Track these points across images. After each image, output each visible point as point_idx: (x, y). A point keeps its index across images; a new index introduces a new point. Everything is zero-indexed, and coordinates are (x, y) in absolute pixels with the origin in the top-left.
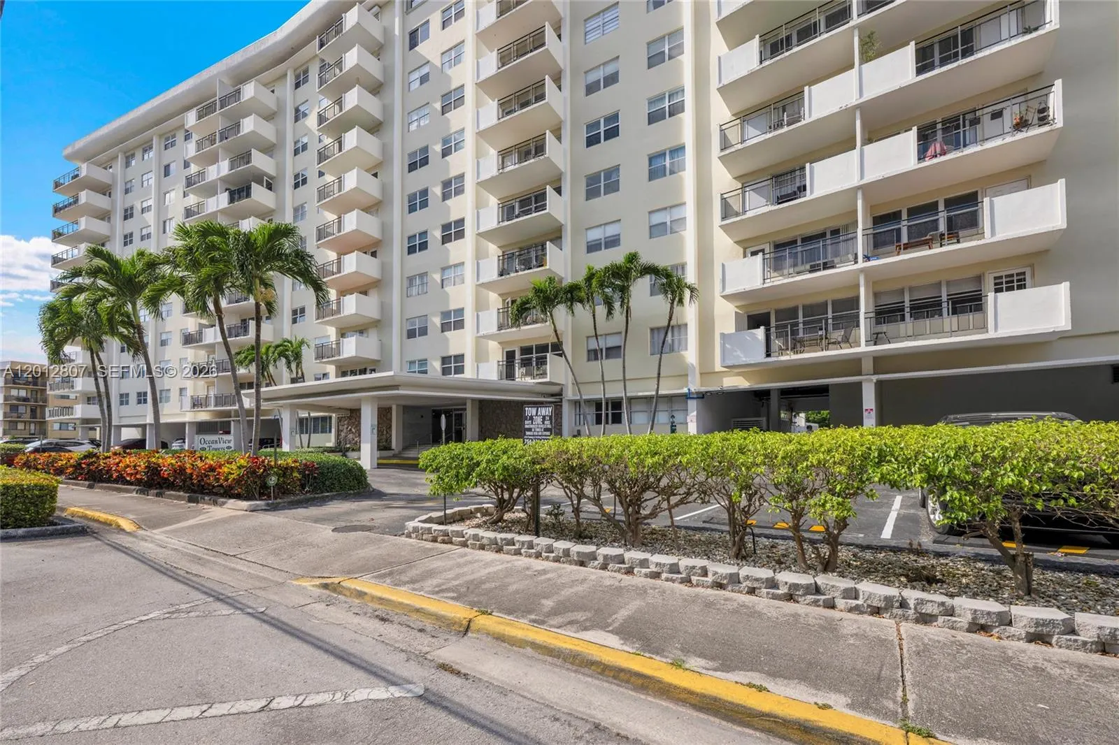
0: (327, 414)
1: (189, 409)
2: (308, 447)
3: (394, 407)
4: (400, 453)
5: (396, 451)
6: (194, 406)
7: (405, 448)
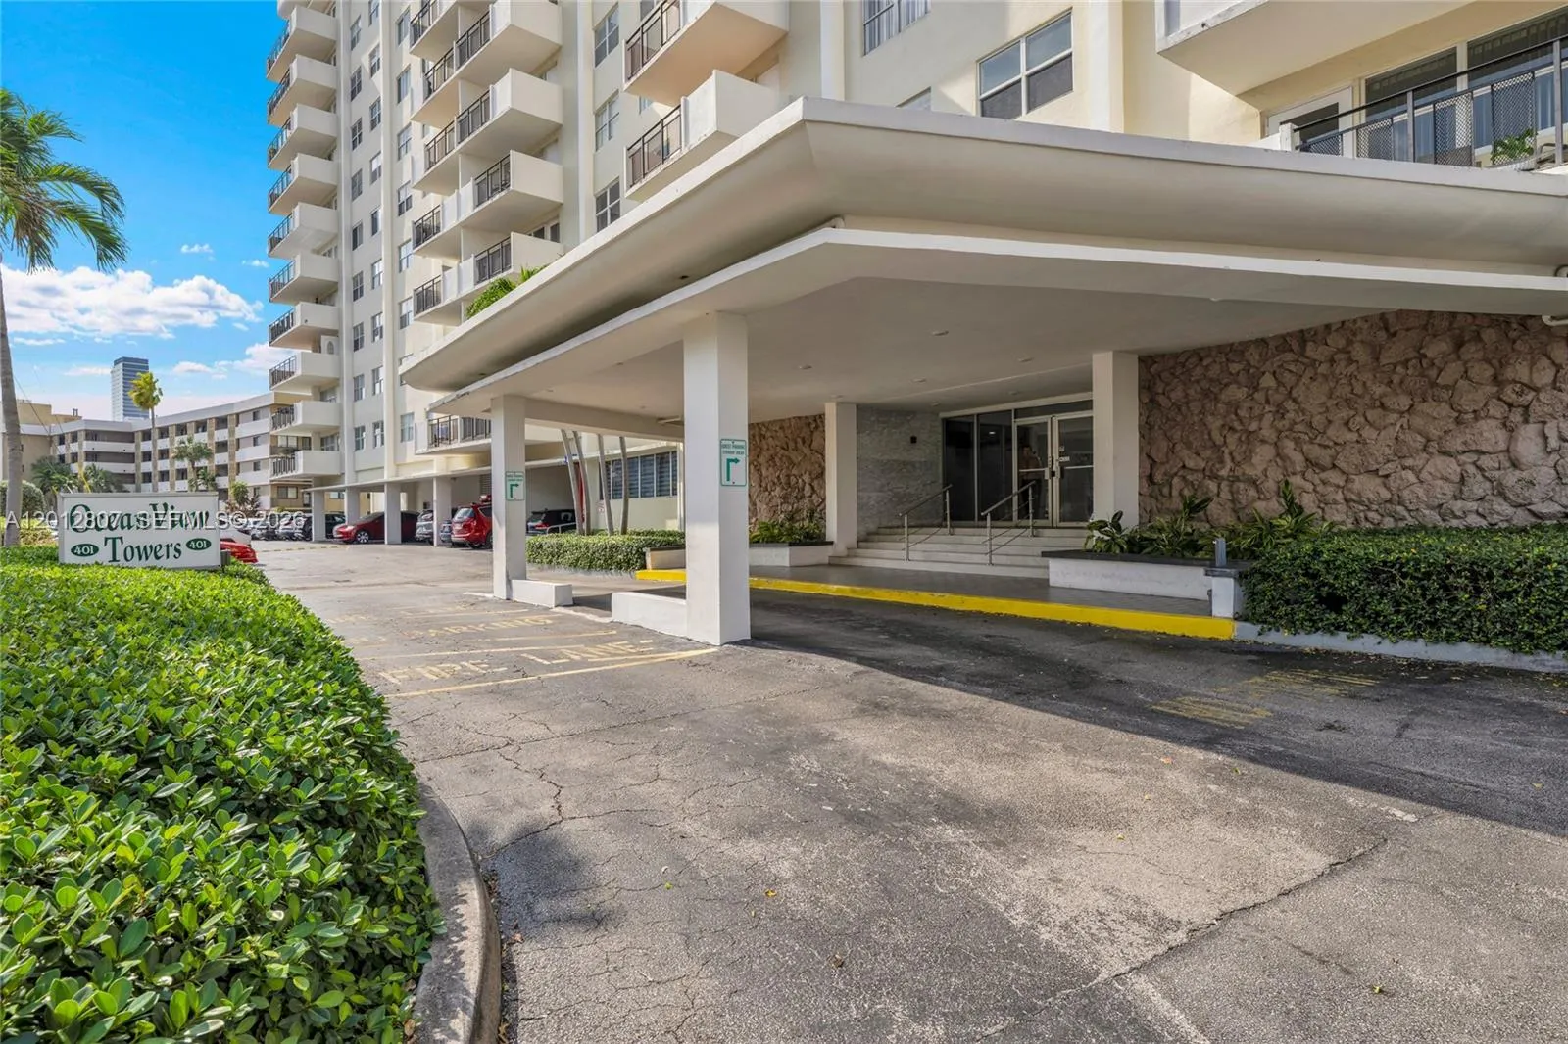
0: (664, 443)
1: (425, 450)
2: (624, 532)
3: (831, 412)
4: (851, 552)
5: (840, 549)
6: (435, 440)
7: (866, 539)
